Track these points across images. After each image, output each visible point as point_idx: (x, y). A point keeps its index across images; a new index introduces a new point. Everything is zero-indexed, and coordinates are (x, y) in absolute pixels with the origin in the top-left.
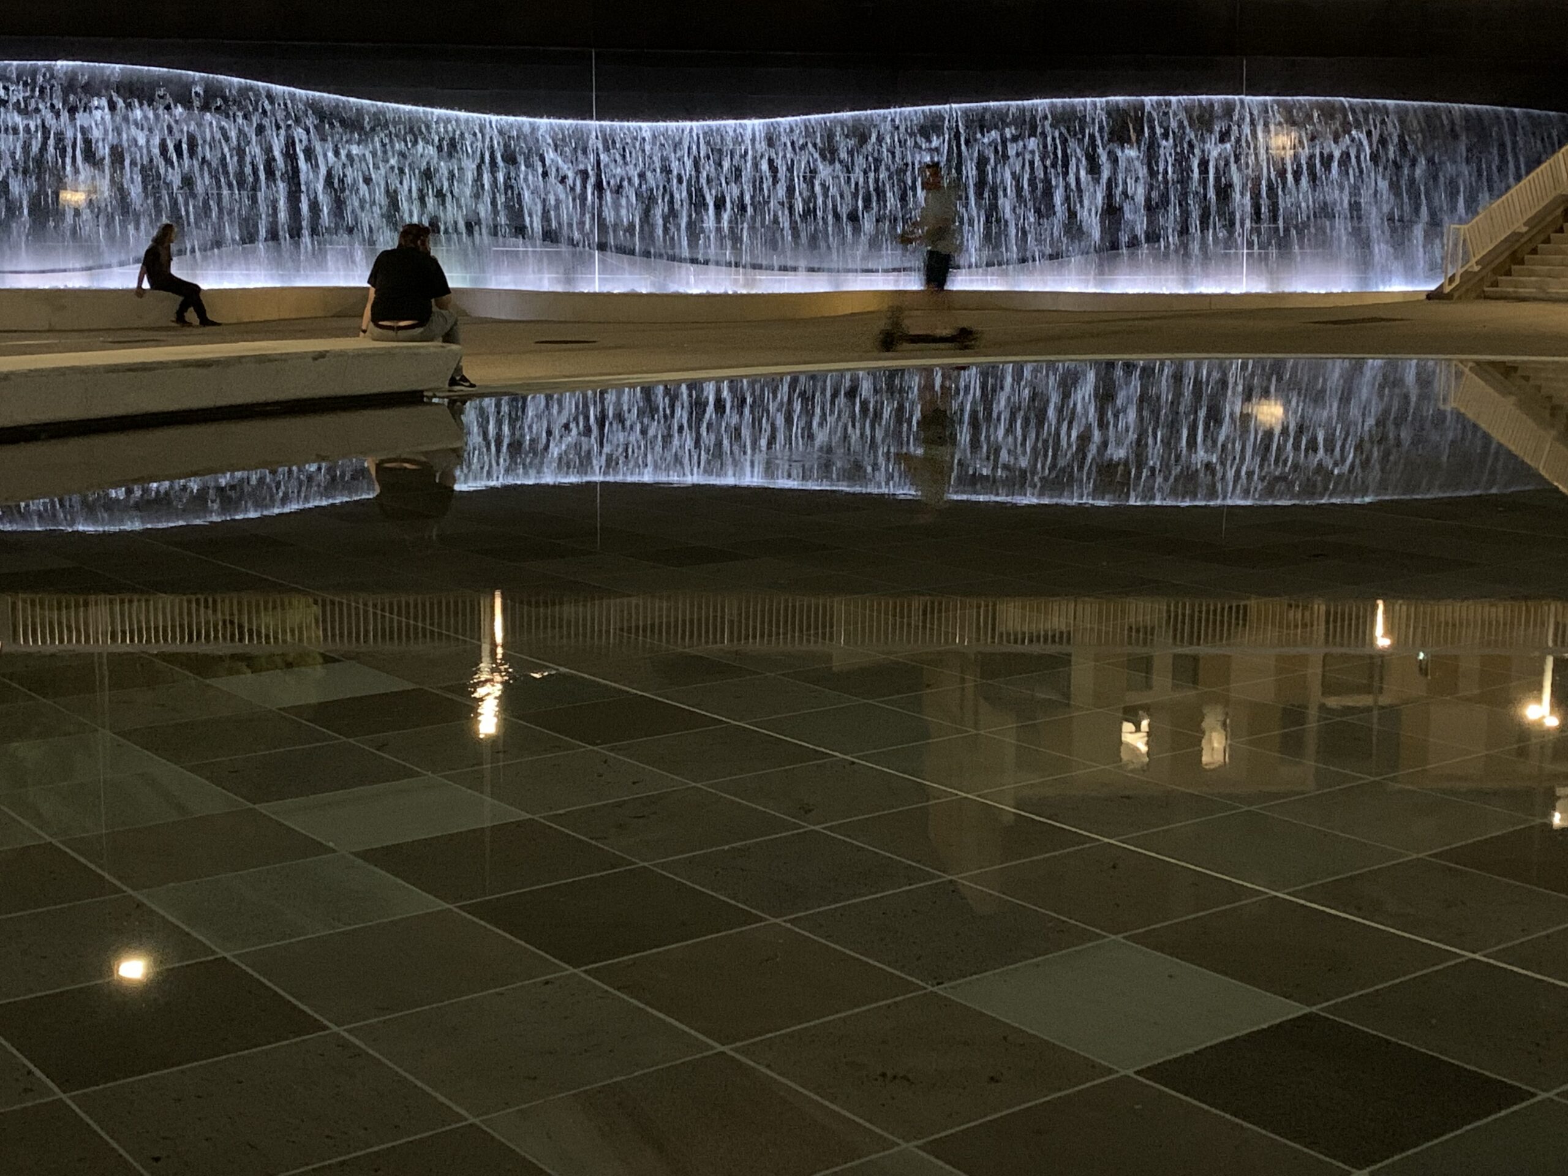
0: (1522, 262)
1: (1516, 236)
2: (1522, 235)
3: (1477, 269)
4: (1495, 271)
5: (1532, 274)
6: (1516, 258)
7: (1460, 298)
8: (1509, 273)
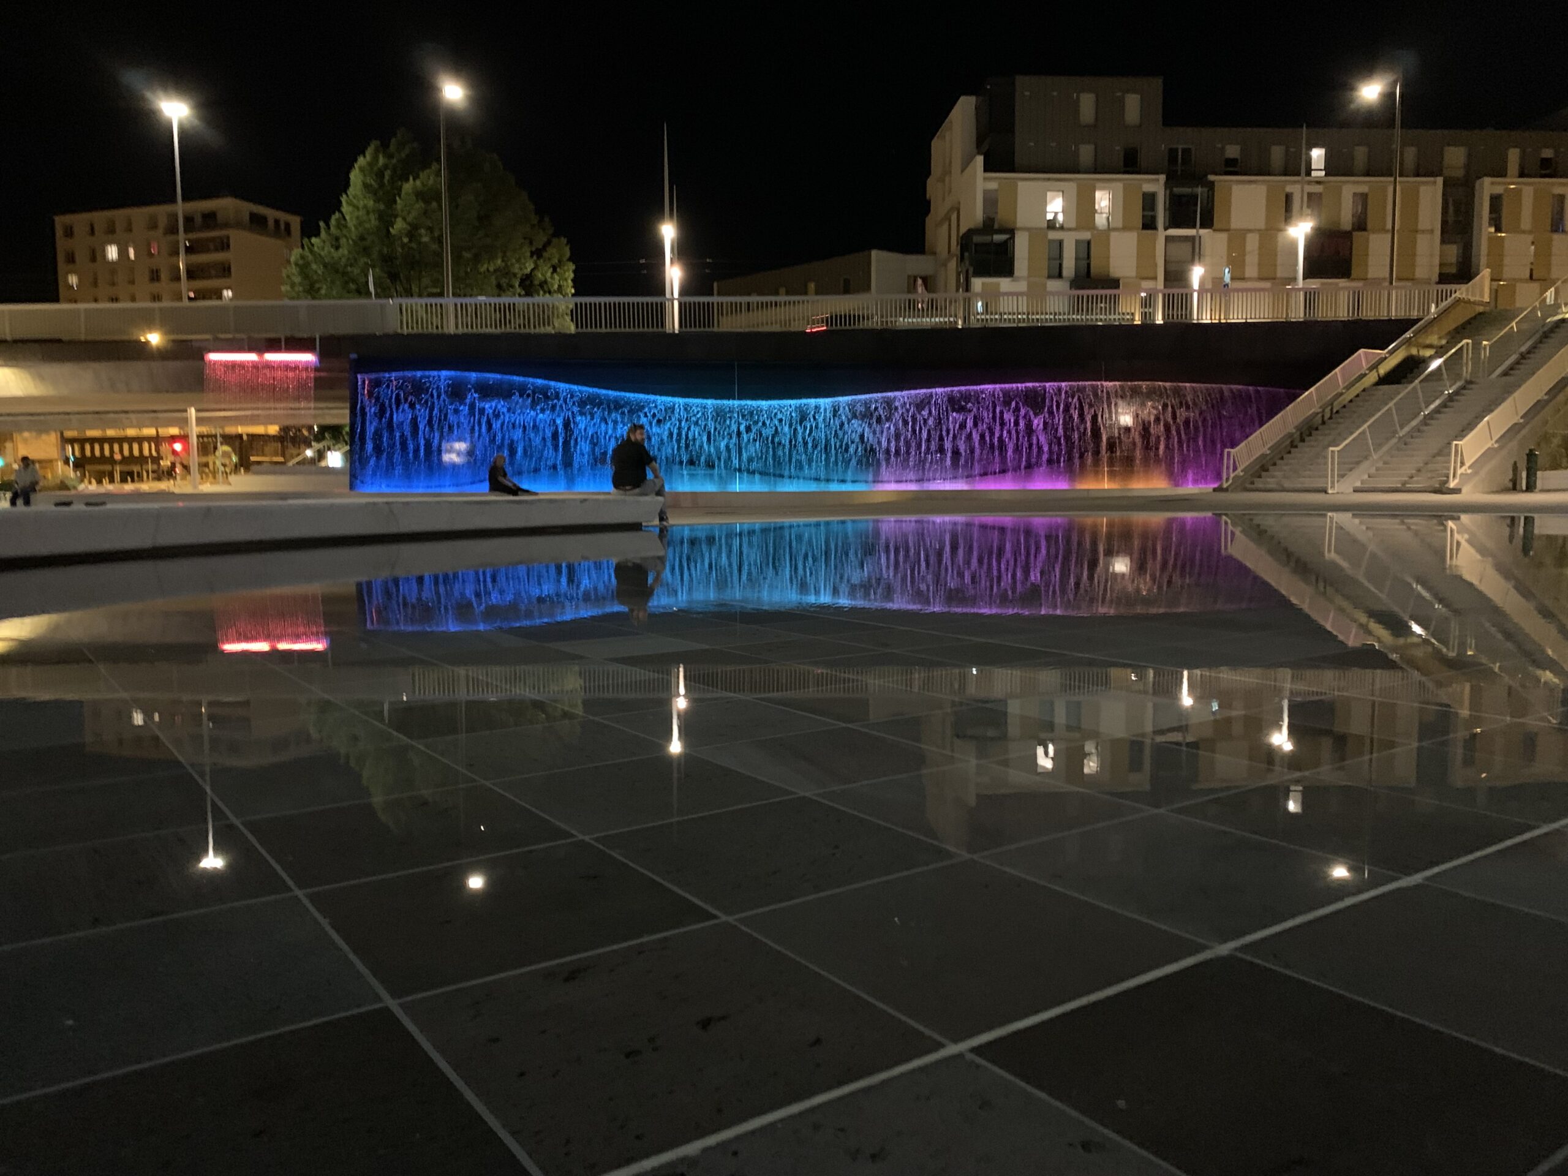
0: (1267, 470)
1: (1263, 456)
2: (1267, 455)
3: (1242, 474)
4: (1252, 476)
5: (1273, 477)
6: (1264, 469)
7: (1232, 491)
8: (1260, 477)
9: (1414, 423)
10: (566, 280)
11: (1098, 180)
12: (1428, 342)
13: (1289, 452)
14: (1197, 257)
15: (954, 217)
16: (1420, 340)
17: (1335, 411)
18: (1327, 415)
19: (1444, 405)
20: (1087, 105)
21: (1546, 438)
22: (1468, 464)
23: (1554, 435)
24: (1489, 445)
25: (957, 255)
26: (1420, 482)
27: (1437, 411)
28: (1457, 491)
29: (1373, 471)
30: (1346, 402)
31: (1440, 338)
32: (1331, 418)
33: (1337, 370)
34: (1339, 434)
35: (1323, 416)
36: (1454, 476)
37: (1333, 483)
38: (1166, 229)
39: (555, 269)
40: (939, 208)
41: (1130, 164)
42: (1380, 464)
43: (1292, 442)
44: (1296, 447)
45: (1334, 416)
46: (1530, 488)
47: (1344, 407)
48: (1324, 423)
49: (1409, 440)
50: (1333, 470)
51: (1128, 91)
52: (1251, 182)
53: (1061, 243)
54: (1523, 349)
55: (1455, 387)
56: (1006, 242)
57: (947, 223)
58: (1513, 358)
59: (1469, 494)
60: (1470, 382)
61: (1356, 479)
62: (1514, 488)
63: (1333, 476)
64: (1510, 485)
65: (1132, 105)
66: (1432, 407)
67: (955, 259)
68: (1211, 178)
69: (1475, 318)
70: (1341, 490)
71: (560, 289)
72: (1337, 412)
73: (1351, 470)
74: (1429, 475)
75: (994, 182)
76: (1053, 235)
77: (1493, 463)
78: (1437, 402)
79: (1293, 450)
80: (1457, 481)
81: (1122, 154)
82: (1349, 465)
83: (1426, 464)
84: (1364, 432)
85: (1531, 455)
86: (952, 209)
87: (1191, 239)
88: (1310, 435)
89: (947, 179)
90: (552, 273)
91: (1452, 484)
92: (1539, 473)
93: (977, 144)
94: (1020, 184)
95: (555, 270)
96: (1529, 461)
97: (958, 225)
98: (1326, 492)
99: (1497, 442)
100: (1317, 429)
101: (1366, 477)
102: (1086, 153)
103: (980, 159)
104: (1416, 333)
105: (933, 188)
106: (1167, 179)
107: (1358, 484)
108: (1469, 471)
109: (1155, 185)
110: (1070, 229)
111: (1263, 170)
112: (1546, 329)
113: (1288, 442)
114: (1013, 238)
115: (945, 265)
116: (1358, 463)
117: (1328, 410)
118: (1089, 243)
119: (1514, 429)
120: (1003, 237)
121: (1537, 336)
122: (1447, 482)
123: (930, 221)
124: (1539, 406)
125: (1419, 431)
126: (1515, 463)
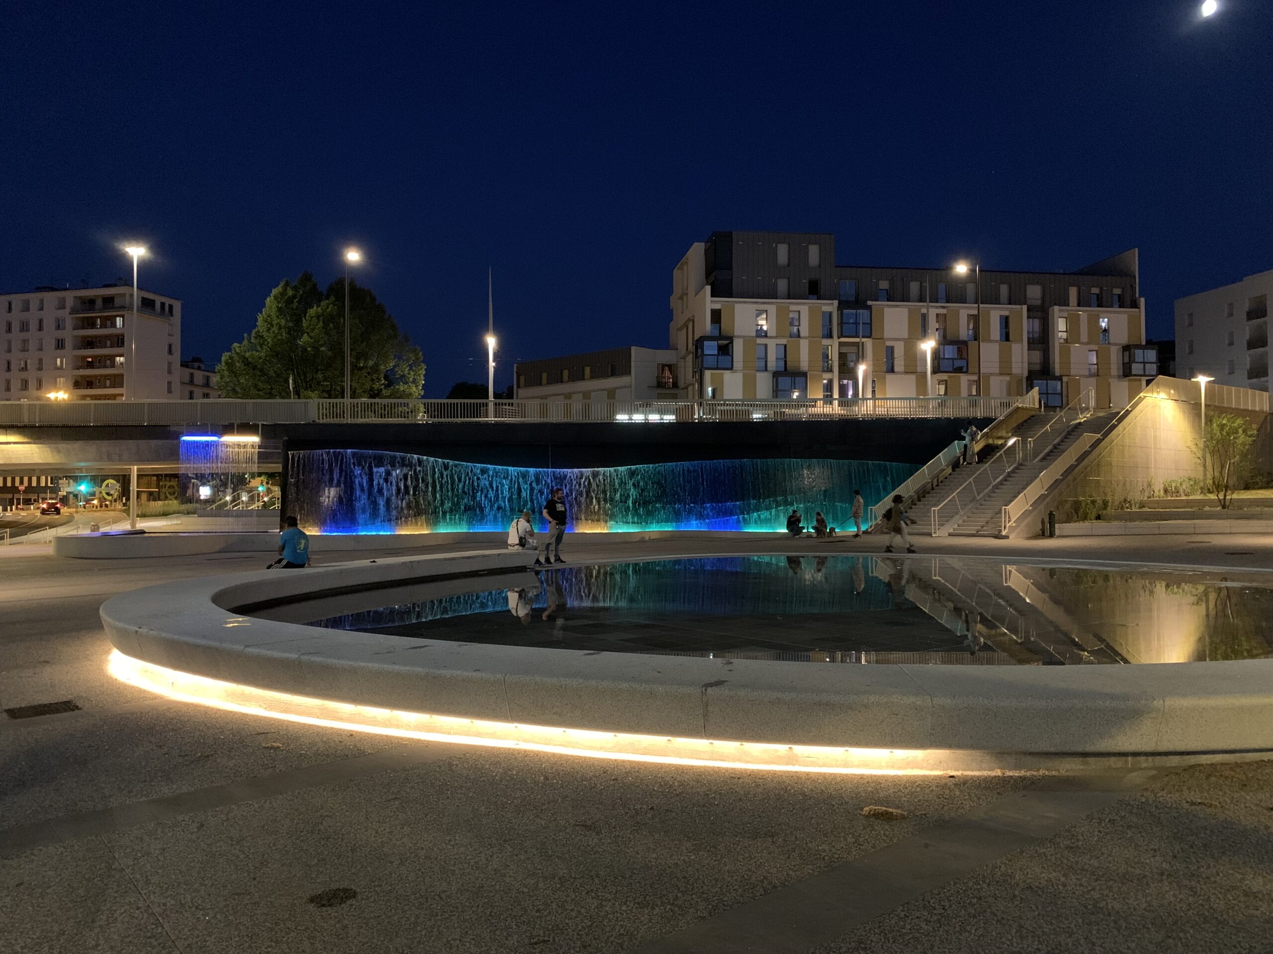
3: (879, 522)
7: (874, 533)
9: (986, 491)
10: (419, 375)
11: (791, 303)
12: (999, 435)
13: (911, 508)
14: (860, 359)
15: (691, 324)
16: (994, 434)
17: (940, 480)
18: (935, 484)
19: (1005, 480)
20: (782, 253)
21: (1061, 503)
22: (1013, 521)
23: (1066, 501)
24: (1026, 508)
25: (693, 353)
26: (987, 530)
27: (1001, 483)
28: (1006, 537)
29: (960, 522)
30: (947, 475)
31: (1007, 432)
32: (937, 485)
33: (940, 454)
34: (943, 497)
35: (932, 485)
36: (1005, 528)
37: (935, 529)
38: (839, 338)
39: (411, 366)
40: (679, 319)
41: (814, 290)
42: (965, 518)
43: (912, 502)
44: (915, 504)
45: (940, 484)
46: (1052, 535)
47: (946, 478)
48: (933, 489)
49: (983, 503)
50: (935, 521)
51: (810, 243)
52: (897, 306)
53: (766, 346)
54: (1055, 442)
55: (1011, 468)
56: (727, 345)
57: (685, 329)
58: (1050, 447)
59: (1016, 540)
60: (1021, 465)
61: (949, 528)
62: (1042, 535)
63: (935, 525)
64: (1041, 532)
65: (814, 251)
66: (998, 480)
67: (691, 355)
68: (869, 303)
69: (1029, 419)
70: (941, 536)
71: (414, 381)
72: (942, 482)
73: (947, 521)
74: (993, 526)
75: (718, 303)
76: (760, 341)
77: (1029, 519)
78: (1001, 477)
79: (913, 507)
80: (1006, 531)
81: (807, 285)
82: (945, 517)
83: (992, 518)
84: (954, 497)
85: (1051, 515)
86: (689, 320)
87: (856, 344)
88: (924, 497)
89: (685, 298)
90: (409, 370)
91: (1004, 533)
92: (1057, 525)
93: (706, 275)
94: (737, 306)
95: (411, 369)
96: (1050, 518)
97: (693, 334)
98: (930, 535)
99: (1031, 506)
100: (928, 493)
101: (956, 526)
102: (782, 285)
103: (708, 288)
104: (991, 430)
105: (674, 302)
106: (839, 304)
107: (951, 531)
108: (1014, 525)
109: (830, 306)
110: (772, 337)
111: (905, 298)
112: (1069, 429)
113: (910, 502)
114: (732, 342)
115: (684, 358)
116: (952, 517)
117: (935, 480)
118: (785, 346)
119: (1042, 498)
120: (725, 342)
121: (1064, 434)
122: (1000, 531)
123: (673, 326)
124: (1057, 483)
125: (989, 496)
126: (1043, 519)
